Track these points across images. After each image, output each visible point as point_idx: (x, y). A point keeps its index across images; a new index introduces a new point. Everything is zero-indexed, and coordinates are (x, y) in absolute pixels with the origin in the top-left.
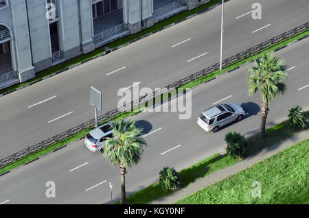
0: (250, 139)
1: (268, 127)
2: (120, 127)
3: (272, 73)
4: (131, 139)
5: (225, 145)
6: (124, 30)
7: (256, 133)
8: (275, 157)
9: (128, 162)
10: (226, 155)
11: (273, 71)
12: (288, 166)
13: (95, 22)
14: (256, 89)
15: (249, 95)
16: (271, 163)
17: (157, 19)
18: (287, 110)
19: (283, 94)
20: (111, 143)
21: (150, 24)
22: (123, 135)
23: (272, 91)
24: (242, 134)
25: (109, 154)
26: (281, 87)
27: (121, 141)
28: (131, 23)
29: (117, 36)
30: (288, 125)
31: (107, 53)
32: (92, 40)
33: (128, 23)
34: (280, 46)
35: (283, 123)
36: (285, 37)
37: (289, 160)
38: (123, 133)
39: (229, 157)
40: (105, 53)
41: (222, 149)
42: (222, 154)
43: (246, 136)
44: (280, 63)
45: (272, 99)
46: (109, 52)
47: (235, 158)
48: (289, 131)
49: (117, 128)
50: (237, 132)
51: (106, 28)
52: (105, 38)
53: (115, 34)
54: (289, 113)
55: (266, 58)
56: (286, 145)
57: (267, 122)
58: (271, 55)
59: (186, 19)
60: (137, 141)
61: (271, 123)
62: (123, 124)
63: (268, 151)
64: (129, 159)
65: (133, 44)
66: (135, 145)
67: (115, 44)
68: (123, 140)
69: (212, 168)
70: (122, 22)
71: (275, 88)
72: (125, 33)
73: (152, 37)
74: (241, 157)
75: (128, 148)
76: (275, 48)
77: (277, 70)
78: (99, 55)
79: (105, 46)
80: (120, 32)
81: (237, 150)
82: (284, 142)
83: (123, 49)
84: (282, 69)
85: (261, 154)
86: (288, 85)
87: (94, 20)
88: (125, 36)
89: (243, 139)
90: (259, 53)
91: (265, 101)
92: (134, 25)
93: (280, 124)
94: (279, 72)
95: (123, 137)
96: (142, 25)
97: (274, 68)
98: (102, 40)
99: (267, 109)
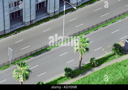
0: (75, 70)
1: (82, 66)
2: (20, 65)
3: (83, 44)
4: (25, 70)
5: (64, 73)
6: (23, 24)
7: (77, 68)
8: (84, 78)
9: (24, 79)
10: (64, 77)
11: (84, 43)
12: (89, 82)
13: (11, 21)
14: (77, 50)
15: (75, 52)
16: (82, 81)
17: (37, 21)
18: (89, 59)
19: (88, 52)
20: (16, 71)
21: (34, 22)
22: (22, 68)
23: (84, 51)
24: (71, 68)
25: (15, 76)
26: (87, 49)
27: (21, 70)
28: (26, 21)
29: (20, 27)
30: (90, 65)
31: (16, 34)
32: (9, 28)
33: (25, 22)
34: (87, 33)
35: (88, 64)
36: (89, 29)
37: (90, 79)
38: (22, 67)
39: (66, 78)
40: (15, 33)
41: (63, 74)
42: (63, 76)
43: (73, 69)
44: (87, 40)
45: (84, 54)
46: (17, 33)
47: (68, 78)
48: (90, 67)
49: (19, 65)
50: (69, 68)
51: (15, 23)
52: (15, 27)
53: (19, 26)
54: (90, 60)
55: (81, 37)
56: (89, 73)
57: (81, 64)
58: (84, 36)
59: (49, 21)
60: (27, 71)
61: (83, 64)
62: (22, 64)
63: (82, 75)
64: (24, 78)
65: (27, 30)
66: (27, 72)
67: (19, 30)
68: (22, 70)
69: (59, 82)
70: (22, 21)
71: (85, 50)
72: (23, 26)
73: (35, 27)
74: (71, 78)
75: (24, 74)
76: (85, 33)
77: (86, 43)
78: (12, 34)
79: (15, 31)
80: (21, 25)
81: (69, 75)
82: (88, 72)
83: (22, 32)
84: (88, 42)
85: (79, 77)
86: (90, 49)
87: (10, 20)
88: (23, 27)
89: (72, 70)
90: (79, 35)
91: (81, 55)
92: (27, 22)
93: (87, 65)
94: (87, 43)
95: (22, 69)
96: (31, 22)
97: (84, 42)
98: (13, 28)
99: (82, 58)
